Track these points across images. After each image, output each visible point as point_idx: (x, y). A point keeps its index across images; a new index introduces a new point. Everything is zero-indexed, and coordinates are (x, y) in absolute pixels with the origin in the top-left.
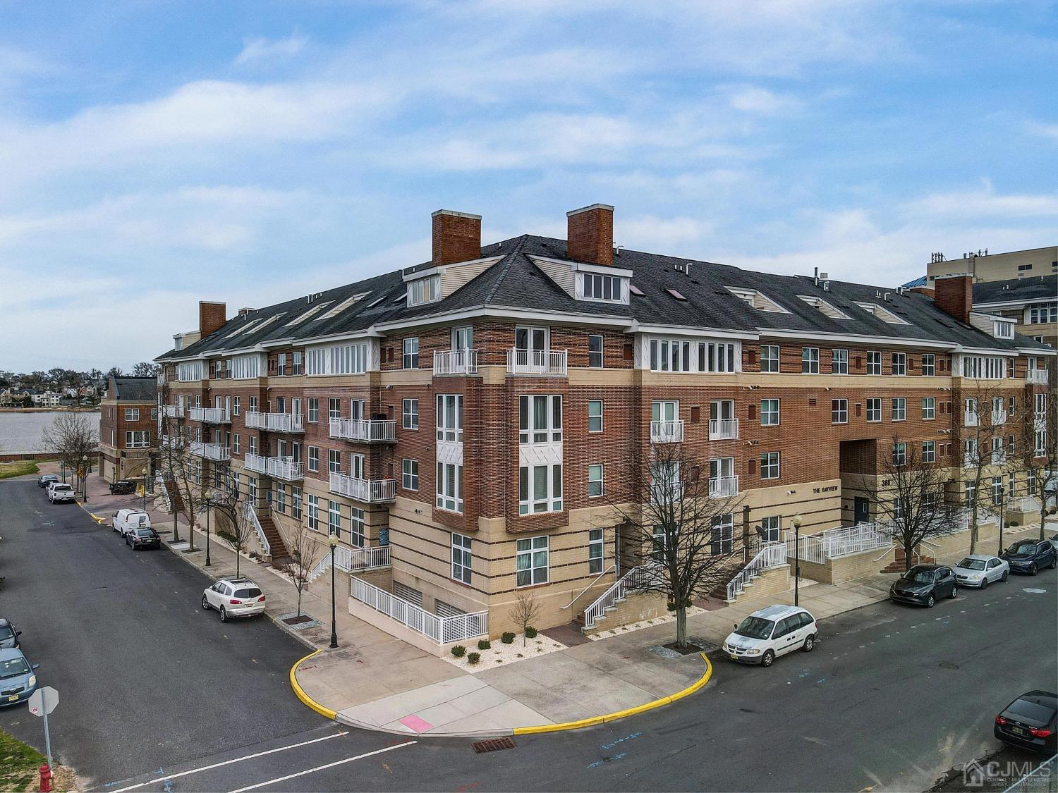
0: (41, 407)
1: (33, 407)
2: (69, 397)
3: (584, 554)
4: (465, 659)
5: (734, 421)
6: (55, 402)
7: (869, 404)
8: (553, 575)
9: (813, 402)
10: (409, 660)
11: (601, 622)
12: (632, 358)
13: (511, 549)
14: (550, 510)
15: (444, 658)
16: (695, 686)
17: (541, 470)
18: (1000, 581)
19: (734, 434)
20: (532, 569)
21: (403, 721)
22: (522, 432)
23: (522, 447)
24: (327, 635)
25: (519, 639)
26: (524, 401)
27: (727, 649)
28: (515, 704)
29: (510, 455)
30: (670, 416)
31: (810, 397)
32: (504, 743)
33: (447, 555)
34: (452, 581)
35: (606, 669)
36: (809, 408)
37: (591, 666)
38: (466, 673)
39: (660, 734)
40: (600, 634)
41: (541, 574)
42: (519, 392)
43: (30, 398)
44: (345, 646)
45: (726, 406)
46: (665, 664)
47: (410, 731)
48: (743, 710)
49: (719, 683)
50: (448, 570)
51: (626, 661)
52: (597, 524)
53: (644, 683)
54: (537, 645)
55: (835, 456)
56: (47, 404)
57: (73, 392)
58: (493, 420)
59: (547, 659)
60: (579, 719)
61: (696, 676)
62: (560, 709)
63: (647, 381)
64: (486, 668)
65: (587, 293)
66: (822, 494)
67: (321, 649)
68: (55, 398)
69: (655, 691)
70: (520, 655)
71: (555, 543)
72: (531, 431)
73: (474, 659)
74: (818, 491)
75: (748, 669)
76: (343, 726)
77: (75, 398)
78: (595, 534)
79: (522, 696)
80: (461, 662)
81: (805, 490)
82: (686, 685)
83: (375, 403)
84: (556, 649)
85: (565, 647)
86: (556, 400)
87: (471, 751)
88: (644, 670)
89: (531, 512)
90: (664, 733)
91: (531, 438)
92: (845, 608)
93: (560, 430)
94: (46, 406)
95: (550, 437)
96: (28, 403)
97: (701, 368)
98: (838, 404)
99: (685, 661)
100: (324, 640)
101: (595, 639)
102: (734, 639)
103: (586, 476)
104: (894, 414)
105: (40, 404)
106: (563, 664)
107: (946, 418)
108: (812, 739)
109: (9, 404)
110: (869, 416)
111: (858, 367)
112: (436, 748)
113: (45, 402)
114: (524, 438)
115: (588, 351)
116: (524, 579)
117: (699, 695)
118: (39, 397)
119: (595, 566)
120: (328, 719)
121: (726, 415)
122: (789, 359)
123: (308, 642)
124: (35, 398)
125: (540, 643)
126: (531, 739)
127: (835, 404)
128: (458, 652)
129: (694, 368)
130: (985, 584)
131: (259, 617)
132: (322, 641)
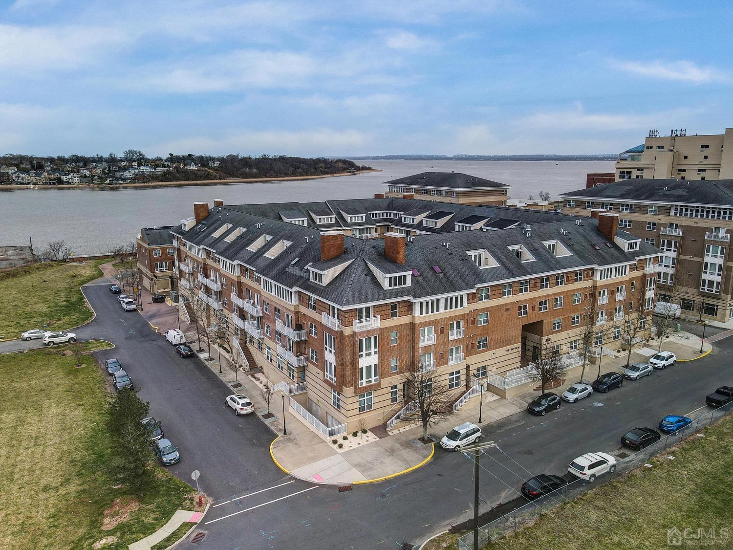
0: (68, 184)
1: (63, 184)
2: (85, 176)
3: (389, 396)
4: (337, 445)
5: (462, 329)
6: (77, 181)
7: (541, 303)
8: (374, 406)
9: (507, 310)
10: (315, 444)
11: (394, 426)
12: (412, 310)
13: (357, 399)
14: (373, 382)
15: (329, 444)
16: (424, 462)
17: (369, 368)
18: (587, 397)
19: (462, 336)
20: (366, 405)
21: (313, 476)
22: (360, 354)
23: (360, 360)
24: (282, 427)
25: (360, 434)
26: (361, 341)
27: (441, 444)
28: (354, 470)
29: (355, 362)
30: (429, 333)
31: (507, 308)
32: (348, 488)
33: (331, 396)
34: (333, 406)
35: (391, 452)
36: (505, 313)
37: (386, 450)
38: (338, 453)
39: (404, 485)
40: (393, 431)
41: (370, 406)
42: (358, 338)
43: (60, 178)
44: (290, 434)
45: (458, 323)
46: (416, 450)
47: (316, 481)
48: (438, 475)
49: (435, 460)
50: (331, 402)
51: (401, 448)
52: (395, 383)
53: (405, 460)
54: (367, 438)
55: (519, 332)
56: (72, 182)
57: (87, 173)
58: (348, 349)
59: (370, 446)
60: (377, 478)
61: (426, 457)
62: (370, 473)
63: (417, 321)
64: (346, 450)
65: (390, 285)
66: (510, 352)
67: (280, 434)
68: (76, 178)
69: (408, 463)
70: (359, 444)
71: (375, 394)
72: (364, 353)
73: (341, 446)
74: (508, 350)
75: (447, 453)
76: (293, 478)
77: (89, 177)
78: (394, 387)
79: (358, 466)
80: (335, 447)
81: (501, 351)
82: (421, 461)
83: (297, 319)
84: (374, 440)
85: (378, 439)
86: (375, 338)
87: (337, 491)
88: (406, 453)
89: (365, 384)
90: (406, 485)
91: (364, 355)
92: (506, 415)
93: (377, 350)
94: (72, 184)
95: (373, 353)
96: (60, 181)
97: (446, 309)
98: (521, 308)
99: (424, 448)
100: (281, 430)
101: (391, 434)
102: (445, 440)
103: (389, 364)
104: (556, 305)
105: (68, 183)
106: (376, 449)
107: (589, 301)
108: (458, 490)
109: (48, 183)
110: (540, 309)
111: (535, 287)
112: (325, 489)
113: (71, 181)
114: (361, 356)
115: (390, 311)
116: (362, 409)
117: (425, 466)
118: (66, 177)
119: (394, 400)
120: (287, 474)
121: (458, 327)
122: (494, 293)
123: (274, 430)
124: (64, 178)
125: (368, 437)
126: (359, 486)
127: (520, 308)
128: (335, 442)
129: (442, 310)
130: (576, 400)
131: (252, 414)
132: (280, 430)
